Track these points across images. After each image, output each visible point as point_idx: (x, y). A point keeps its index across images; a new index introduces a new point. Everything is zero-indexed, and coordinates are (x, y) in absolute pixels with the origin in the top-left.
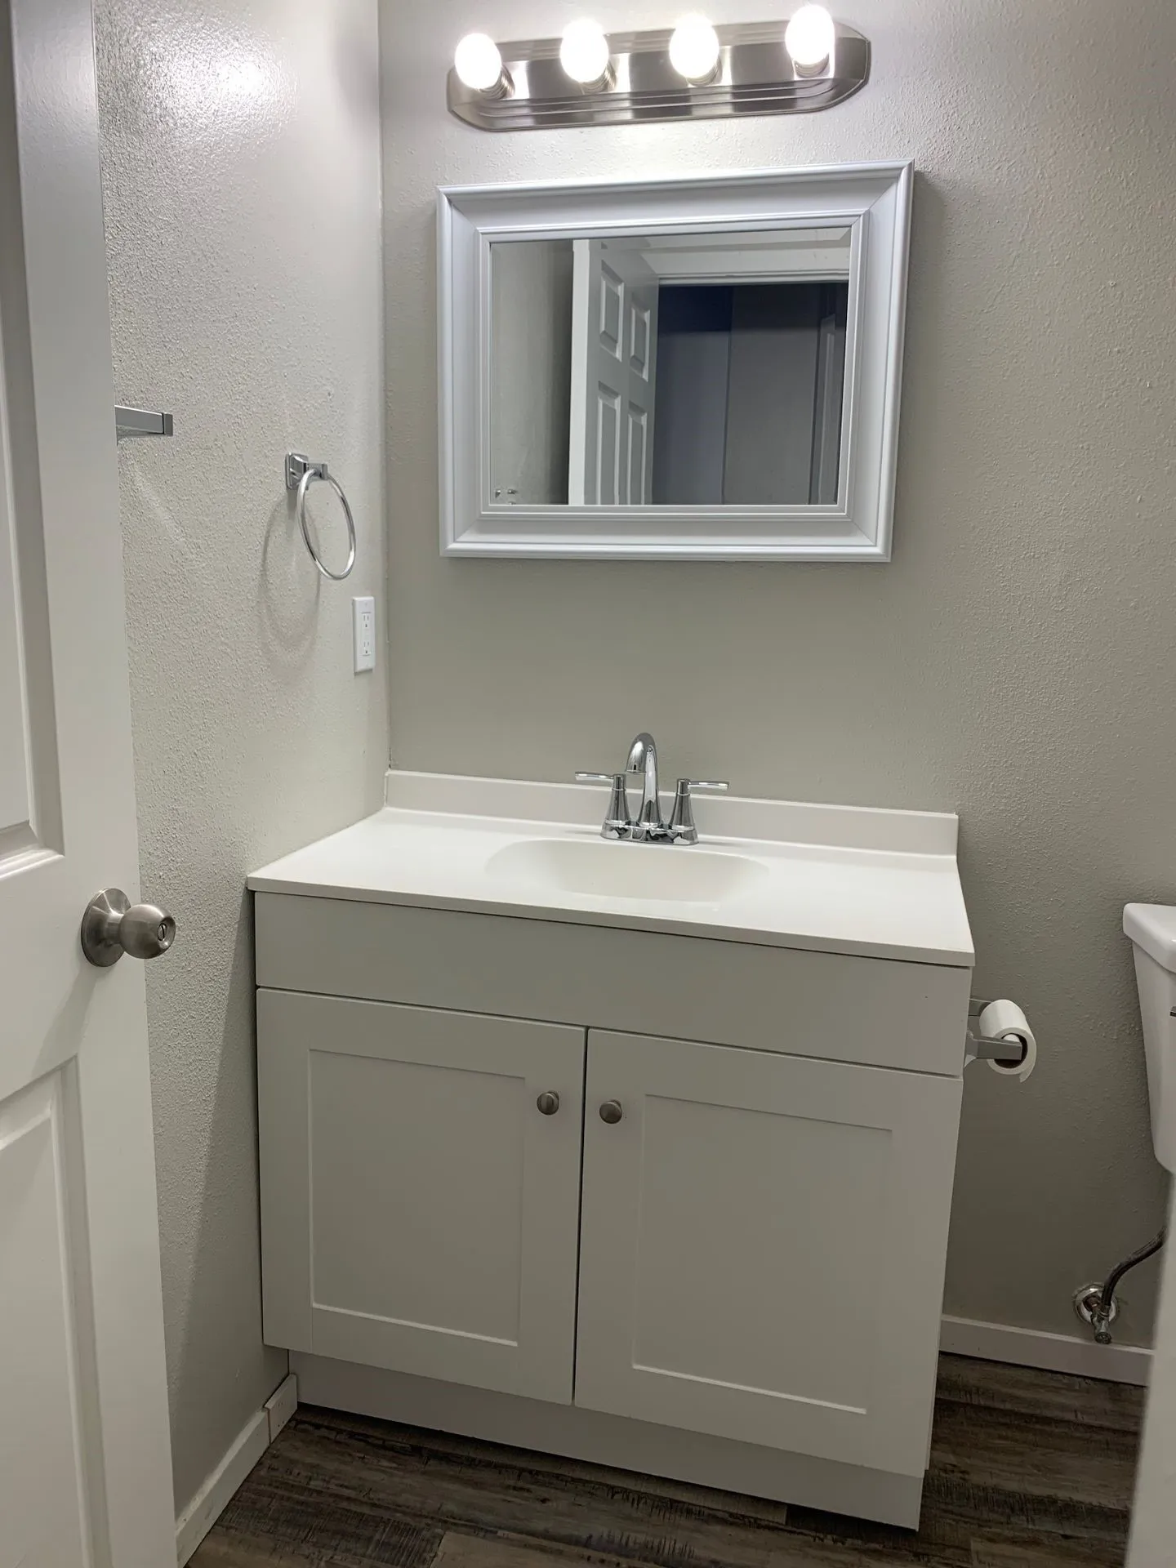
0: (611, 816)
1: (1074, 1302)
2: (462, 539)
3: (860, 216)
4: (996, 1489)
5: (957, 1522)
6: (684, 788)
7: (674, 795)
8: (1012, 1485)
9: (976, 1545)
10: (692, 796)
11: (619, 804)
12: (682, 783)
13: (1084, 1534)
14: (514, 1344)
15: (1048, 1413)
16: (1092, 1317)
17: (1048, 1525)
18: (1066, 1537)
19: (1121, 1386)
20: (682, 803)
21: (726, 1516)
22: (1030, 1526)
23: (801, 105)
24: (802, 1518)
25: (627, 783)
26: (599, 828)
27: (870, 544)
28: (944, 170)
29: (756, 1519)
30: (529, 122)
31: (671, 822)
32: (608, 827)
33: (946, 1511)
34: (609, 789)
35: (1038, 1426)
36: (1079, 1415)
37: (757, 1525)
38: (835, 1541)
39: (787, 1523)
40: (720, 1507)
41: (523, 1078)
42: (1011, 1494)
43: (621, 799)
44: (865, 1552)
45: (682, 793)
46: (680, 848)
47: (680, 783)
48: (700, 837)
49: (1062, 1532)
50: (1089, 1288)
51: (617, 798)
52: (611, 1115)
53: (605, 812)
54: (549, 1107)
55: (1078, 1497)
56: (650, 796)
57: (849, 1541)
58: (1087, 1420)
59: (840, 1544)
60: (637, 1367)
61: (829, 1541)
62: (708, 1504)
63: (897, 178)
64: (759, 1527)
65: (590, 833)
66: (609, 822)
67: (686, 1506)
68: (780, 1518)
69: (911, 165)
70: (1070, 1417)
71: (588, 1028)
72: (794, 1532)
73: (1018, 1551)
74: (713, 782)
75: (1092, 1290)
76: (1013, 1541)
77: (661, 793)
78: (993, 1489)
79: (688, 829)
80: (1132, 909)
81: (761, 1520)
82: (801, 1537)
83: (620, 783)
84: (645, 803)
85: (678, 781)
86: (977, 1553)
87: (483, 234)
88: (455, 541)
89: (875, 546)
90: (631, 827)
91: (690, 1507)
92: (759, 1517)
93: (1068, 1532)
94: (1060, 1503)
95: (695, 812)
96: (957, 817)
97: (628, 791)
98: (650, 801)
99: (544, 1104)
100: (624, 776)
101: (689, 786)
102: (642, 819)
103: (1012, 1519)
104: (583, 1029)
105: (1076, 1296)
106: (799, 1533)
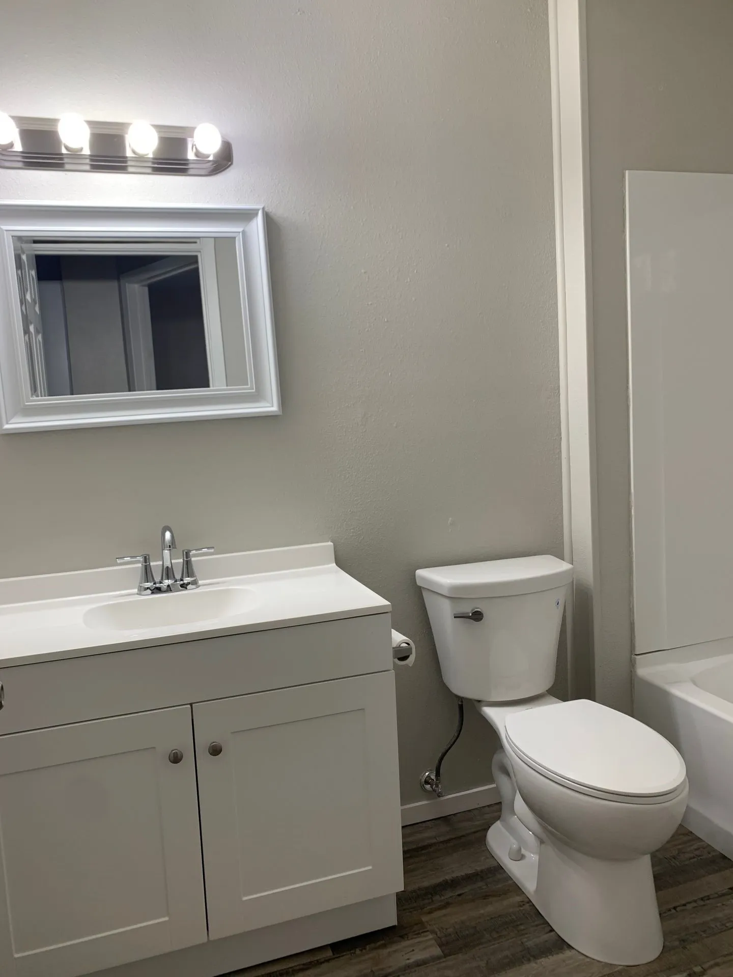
0: (143, 581)
1: (421, 783)
2: (13, 421)
3: (239, 232)
4: (419, 889)
5: (411, 912)
6: (187, 554)
7: (181, 560)
8: (426, 884)
9: (425, 919)
10: (193, 559)
11: (147, 573)
12: (186, 552)
13: (466, 890)
14: (166, 919)
15: (425, 843)
16: (432, 787)
17: (449, 894)
18: (459, 895)
19: (449, 817)
20: (188, 564)
21: (301, 967)
22: (442, 898)
23: (191, 172)
24: (341, 948)
25: (151, 559)
26: (136, 591)
27: (270, 405)
28: (279, 212)
29: (317, 961)
30: (20, 165)
31: (182, 576)
32: (142, 589)
33: (404, 910)
34: (140, 565)
35: (423, 852)
36: (437, 838)
37: (319, 963)
38: (361, 950)
39: (334, 954)
40: (296, 964)
41: (154, 748)
42: (427, 888)
43: (148, 570)
44: (376, 948)
45: (187, 558)
46: (191, 591)
47: (185, 553)
48: (200, 582)
49: (457, 894)
50: (425, 773)
51: (146, 569)
52: (216, 751)
53: (138, 580)
54: (176, 759)
55: (454, 875)
56: (167, 563)
57: (368, 947)
58: (442, 839)
59: (364, 951)
60: (245, 898)
61: (358, 951)
62: (291, 965)
63: (257, 214)
64: (322, 963)
65: (130, 595)
66: (141, 585)
67: (278, 973)
68: (329, 953)
69: (263, 209)
70: (434, 841)
71: (191, 704)
72: (340, 957)
73: (444, 912)
74: (198, 549)
75: (427, 774)
76: (440, 908)
77: (173, 561)
78: (419, 890)
79: (192, 579)
80: (420, 572)
81: (320, 959)
82: (343, 958)
83: (146, 559)
84: (165, 568)
85: (183, 551)
86: (427, 922)
87: (6, 231)
88: (7, 423)
89: (273, 406)
90: (178, 582)
91: (281, 972)
92: (319, 958)
93: (459, 892)
94: (449, 882)
95: (196, 568)
96: (332, 544)
97: (152, 564)
98: (168, 567)
99: (172, 759)
100: (149, 555)
101: (191, 553)
102: (184, 576)
103: (433, 899)
104: (189, 706)
105: (421, 780)
106: (342, 956)
